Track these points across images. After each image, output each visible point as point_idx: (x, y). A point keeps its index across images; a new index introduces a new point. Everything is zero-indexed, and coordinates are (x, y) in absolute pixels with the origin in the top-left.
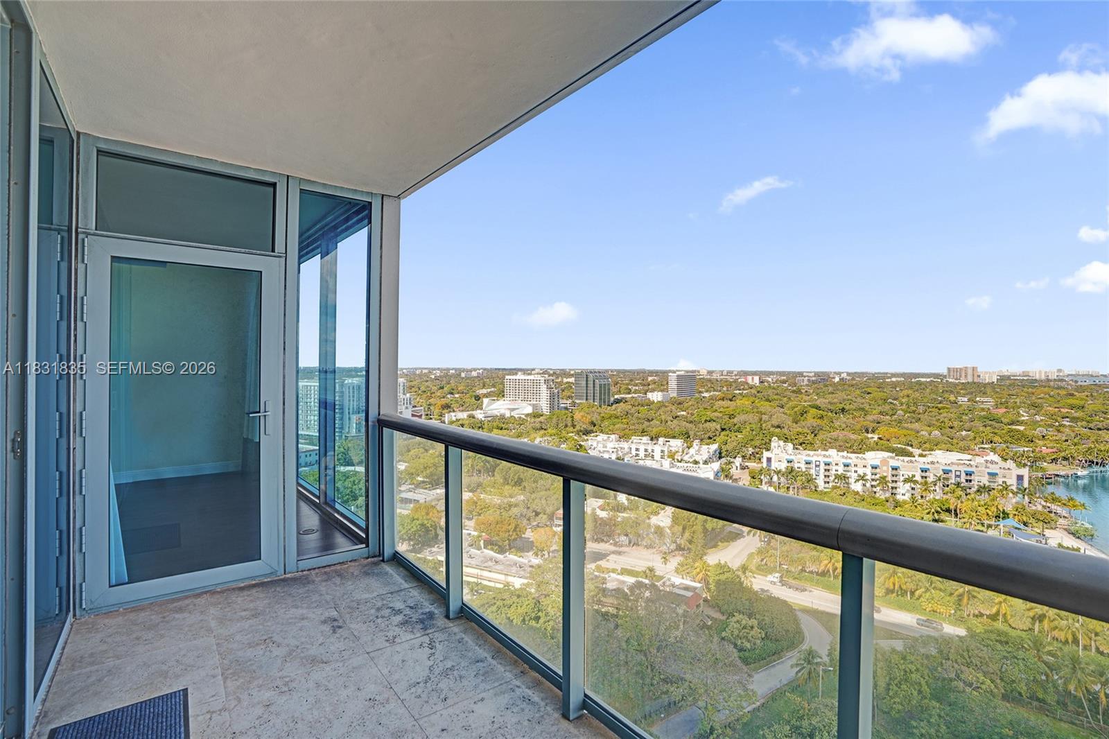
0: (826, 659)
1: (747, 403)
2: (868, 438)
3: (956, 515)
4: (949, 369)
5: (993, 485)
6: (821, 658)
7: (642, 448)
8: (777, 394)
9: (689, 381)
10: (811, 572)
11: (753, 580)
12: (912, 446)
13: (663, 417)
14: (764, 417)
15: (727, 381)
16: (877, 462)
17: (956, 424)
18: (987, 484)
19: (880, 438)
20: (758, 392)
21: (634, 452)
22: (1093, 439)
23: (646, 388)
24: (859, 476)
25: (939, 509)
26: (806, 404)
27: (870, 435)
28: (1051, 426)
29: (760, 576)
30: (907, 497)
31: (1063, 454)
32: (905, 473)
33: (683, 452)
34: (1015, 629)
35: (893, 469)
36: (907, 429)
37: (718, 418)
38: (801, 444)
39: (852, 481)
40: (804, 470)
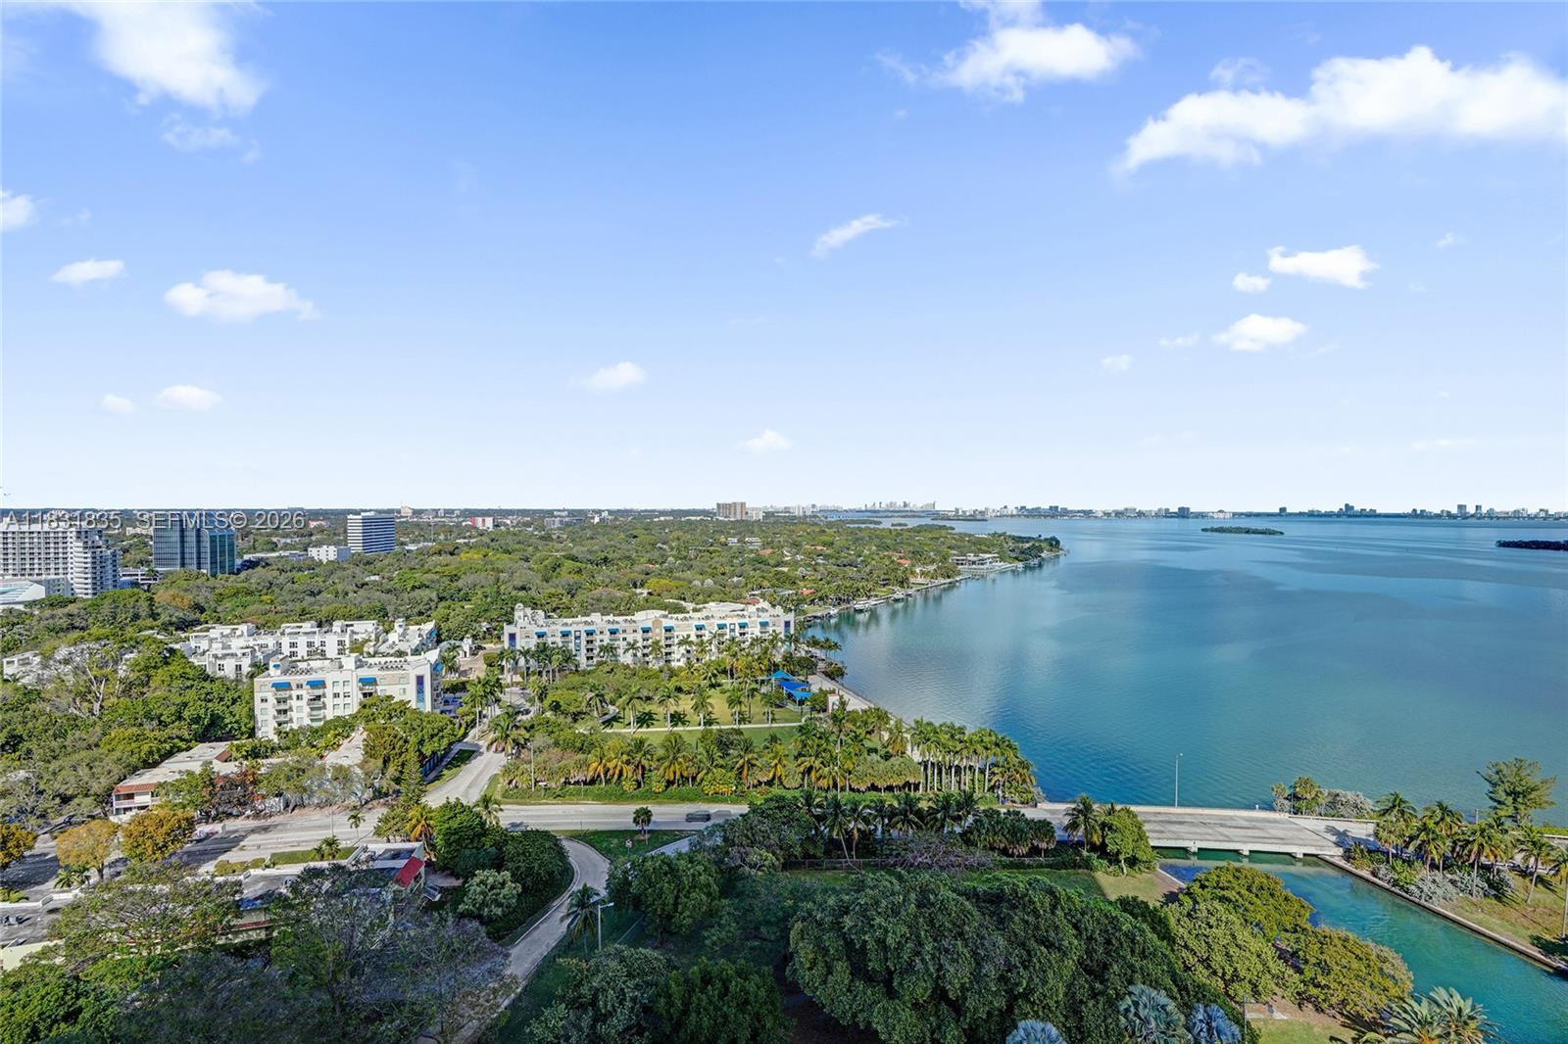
0: (604, 893)
1: (476, 556)
2: (636, 594)
3: (732, 675)
4: (718, 505)
5: (766, 636)
6: (598, 894)
7: (302, 641)
8: (519, 543)
9: (383, 526)
10: (577, 783)
11: (500, 814)
12: (684, 599)
13: (340, 587)
14: (503, 576)
15: (445, 526)
16: (649, 624)
17: (728, 569)
18: (759, 635)
19: (650, 594)
20: (492, 540)
21: (286, 650)
22: (841, 576)
23: (306, 540)
24: (629, 644)
25: (715, 672)
26: (558, 554)
27: (638, 591)
28: (810, 565)
29: (507, 807)
30: (682, 663)
31: (819, 594)
32: (679, 634)
33: (377, 639)
34: (788, 789)
35: (666, 631)
36: (679, 579)
37: (433, 582)
38: (554, 610)
39: (620, 651)
40: (560, 645)
